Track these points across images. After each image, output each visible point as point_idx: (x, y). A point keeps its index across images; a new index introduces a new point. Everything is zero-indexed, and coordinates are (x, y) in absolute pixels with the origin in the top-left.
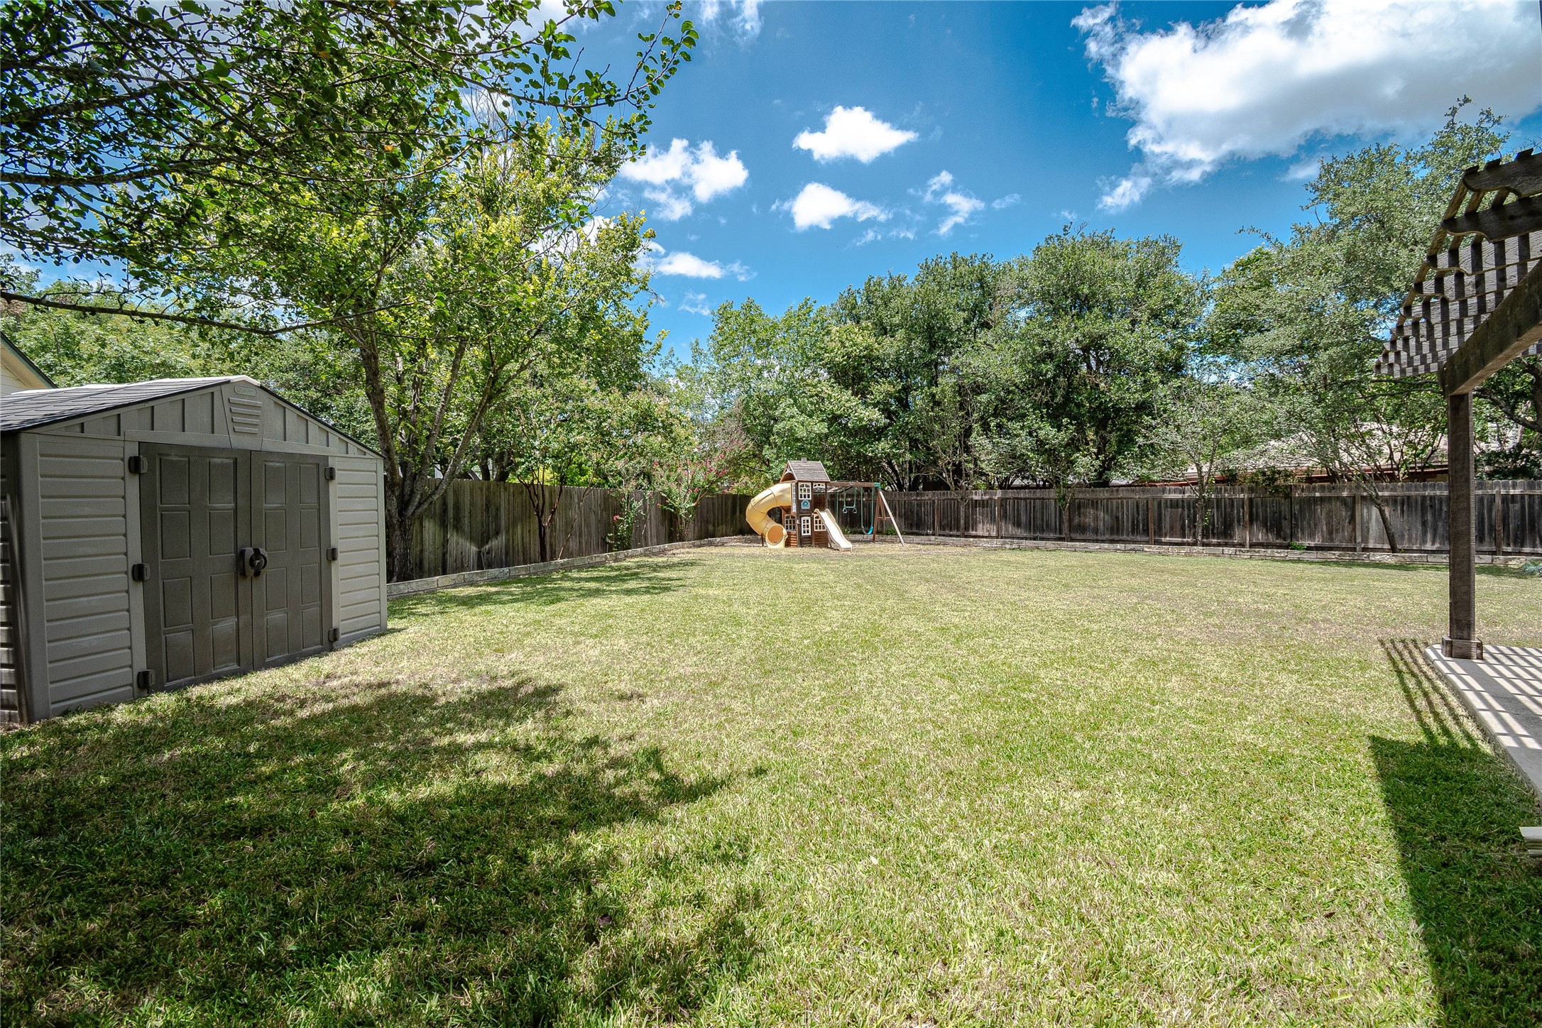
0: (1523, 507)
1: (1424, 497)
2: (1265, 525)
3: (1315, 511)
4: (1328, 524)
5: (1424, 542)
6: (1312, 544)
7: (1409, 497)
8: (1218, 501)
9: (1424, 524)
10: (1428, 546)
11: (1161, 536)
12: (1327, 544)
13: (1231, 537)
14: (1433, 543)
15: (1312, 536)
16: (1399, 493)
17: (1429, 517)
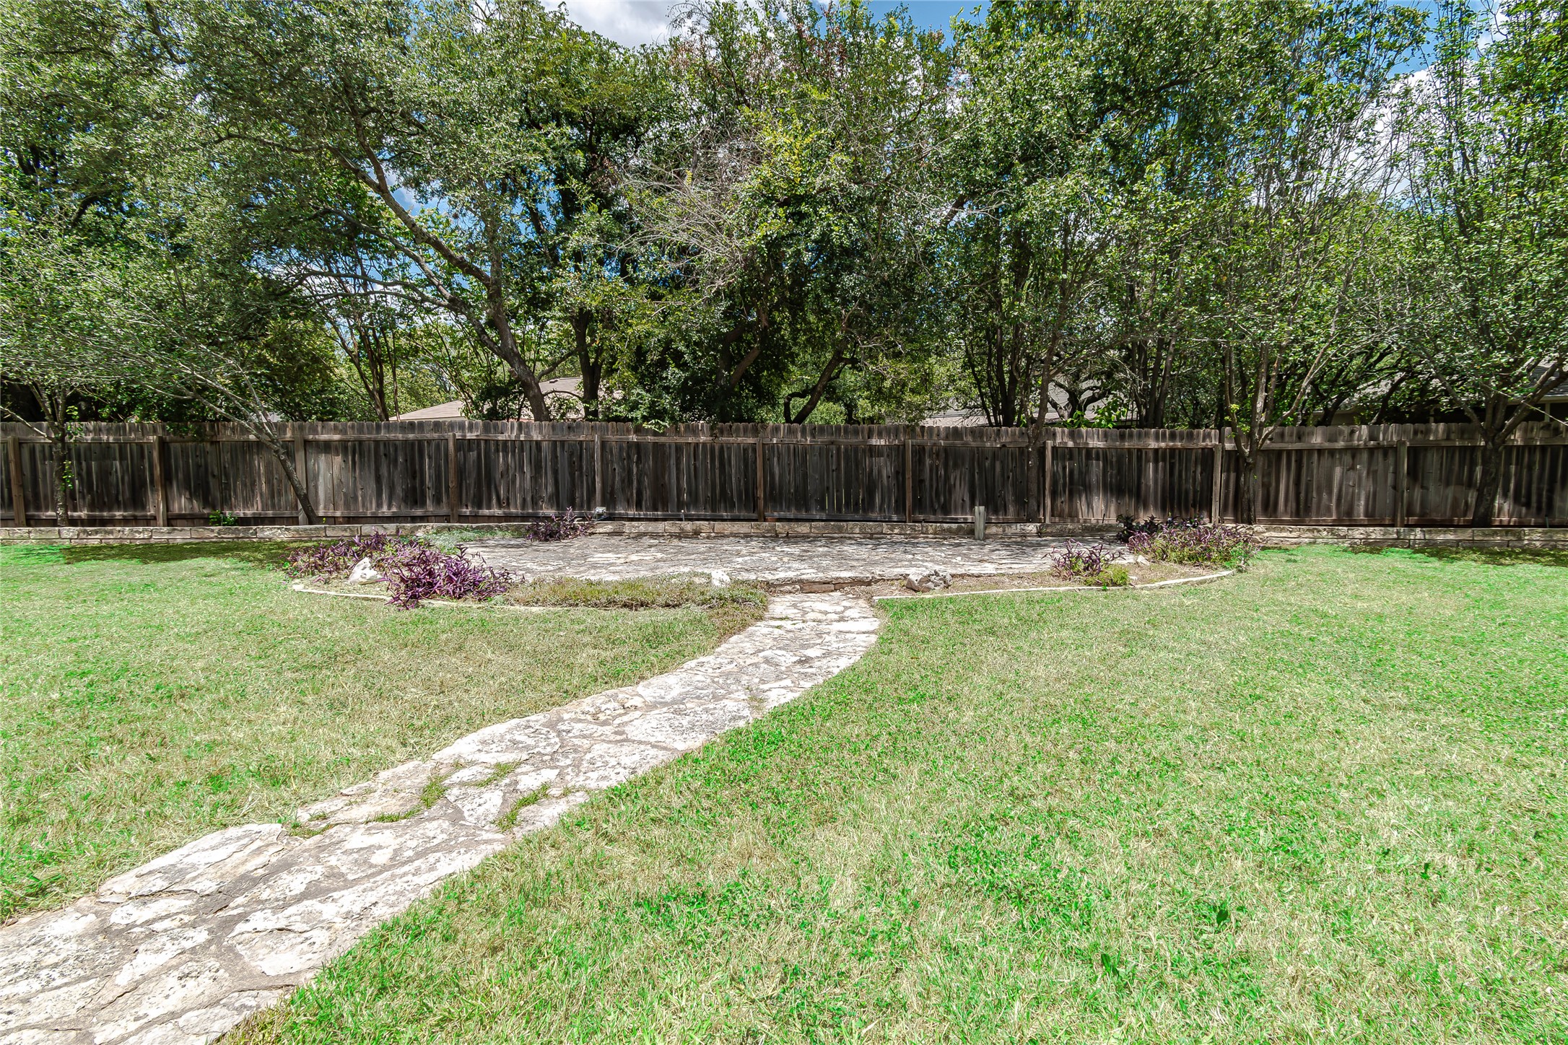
0: (479, 455)
1: (377, 442)
2: (188, 487)
3: (252, 460)
4: (269, 482)
5: (379, 505)
6: (249, 513)
7: (361, 442)
8: (122, 447)
9: (378, 480)
10: (385, 510)
11: (38, 508)
12: (270, 513)
13: (143, 507)
14: (390, 507)
15: (247, 502)
16: (351, 435)
17: (384, 471)
